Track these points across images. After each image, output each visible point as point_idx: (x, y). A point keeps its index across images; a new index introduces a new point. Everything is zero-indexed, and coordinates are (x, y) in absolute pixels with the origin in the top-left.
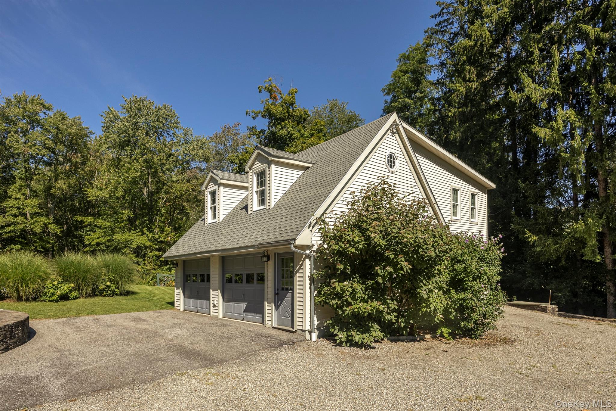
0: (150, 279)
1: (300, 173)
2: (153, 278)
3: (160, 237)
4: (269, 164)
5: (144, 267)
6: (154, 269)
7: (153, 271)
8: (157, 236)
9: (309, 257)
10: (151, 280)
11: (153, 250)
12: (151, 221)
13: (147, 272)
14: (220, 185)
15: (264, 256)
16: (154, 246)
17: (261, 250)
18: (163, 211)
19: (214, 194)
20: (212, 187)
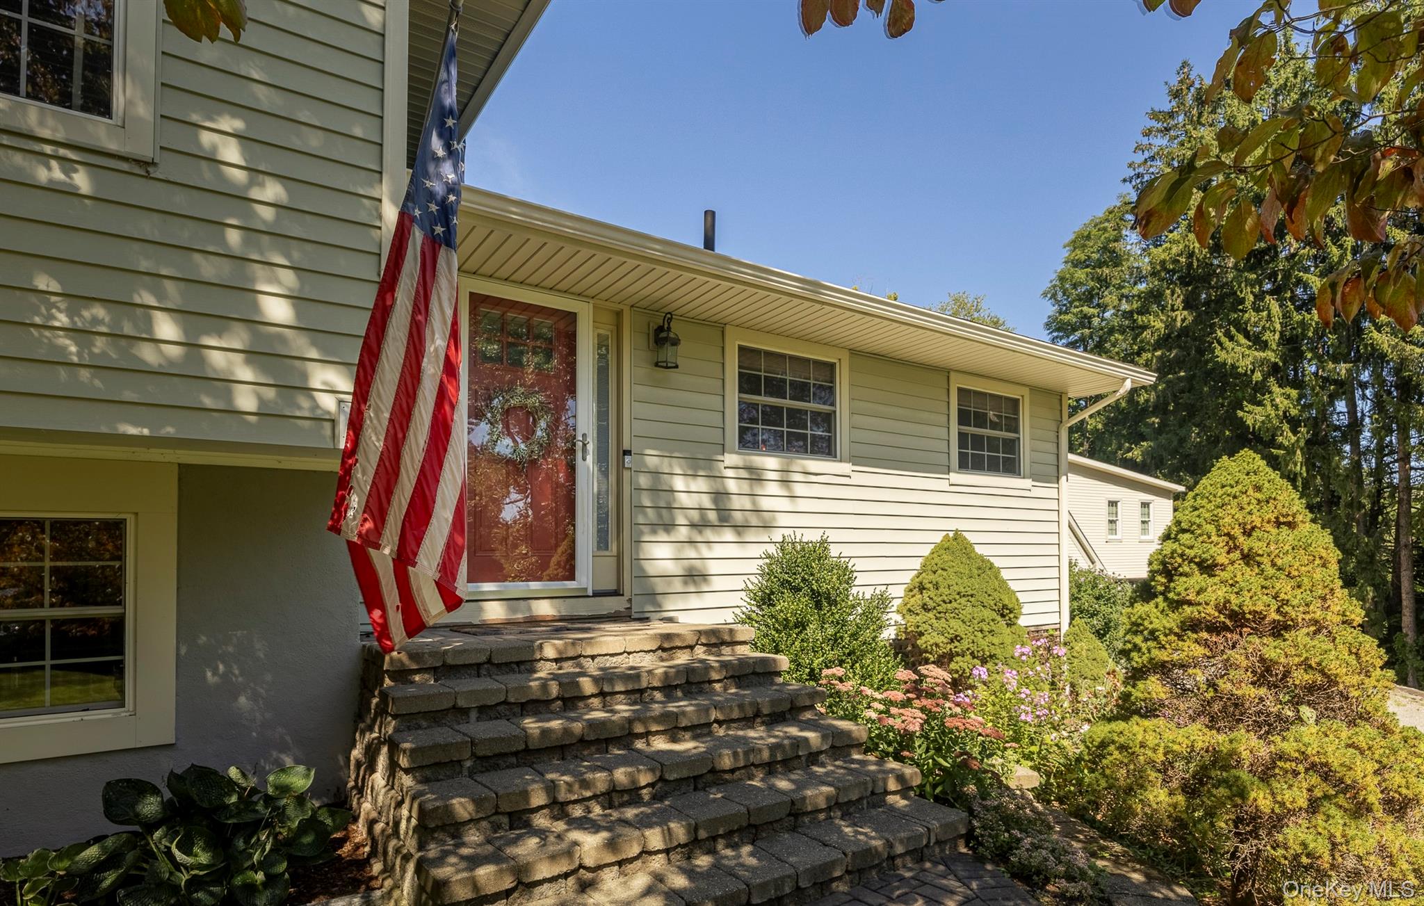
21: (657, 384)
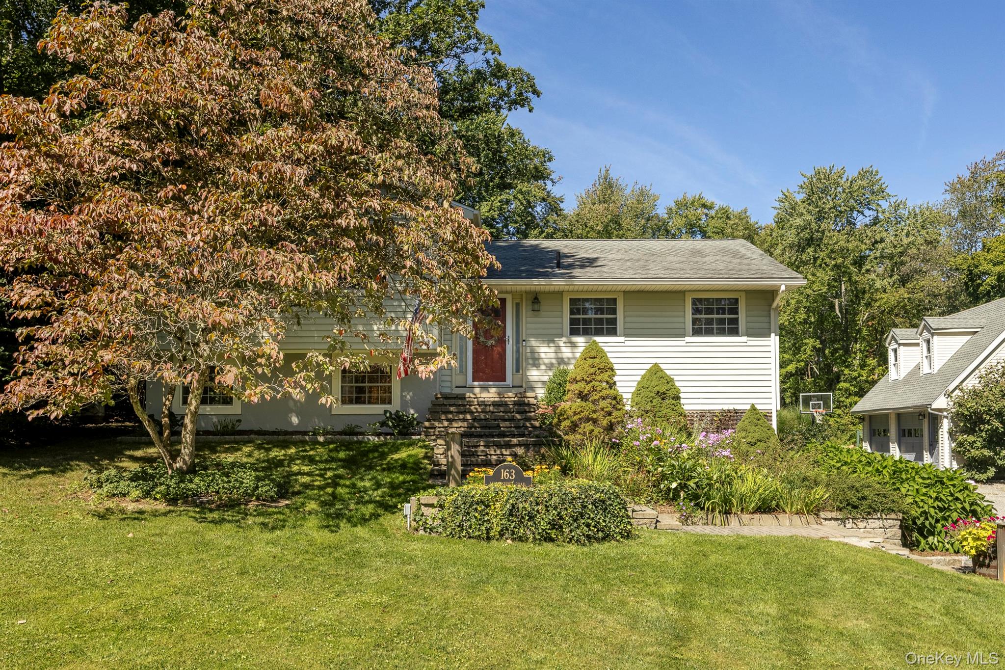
0: (847, 438)
1: (968, 337)
2: (852, 437)
3: (860, 375)
4: (933, 335)
5: (838, 420)
6: (853, 424)
7: (851, 427)
8: (855, 374)
9: (947, 417)
10: (849, 440)
11: (850, 394)
12: (847, 351)
13: (843, 428)
14: (900, 345)
15: (920, 415)
16: (852, 388)
17: (918, 410)
18: (865, 332)
19: (895, 351)
20: (894, 346)
21: (536, 316)
